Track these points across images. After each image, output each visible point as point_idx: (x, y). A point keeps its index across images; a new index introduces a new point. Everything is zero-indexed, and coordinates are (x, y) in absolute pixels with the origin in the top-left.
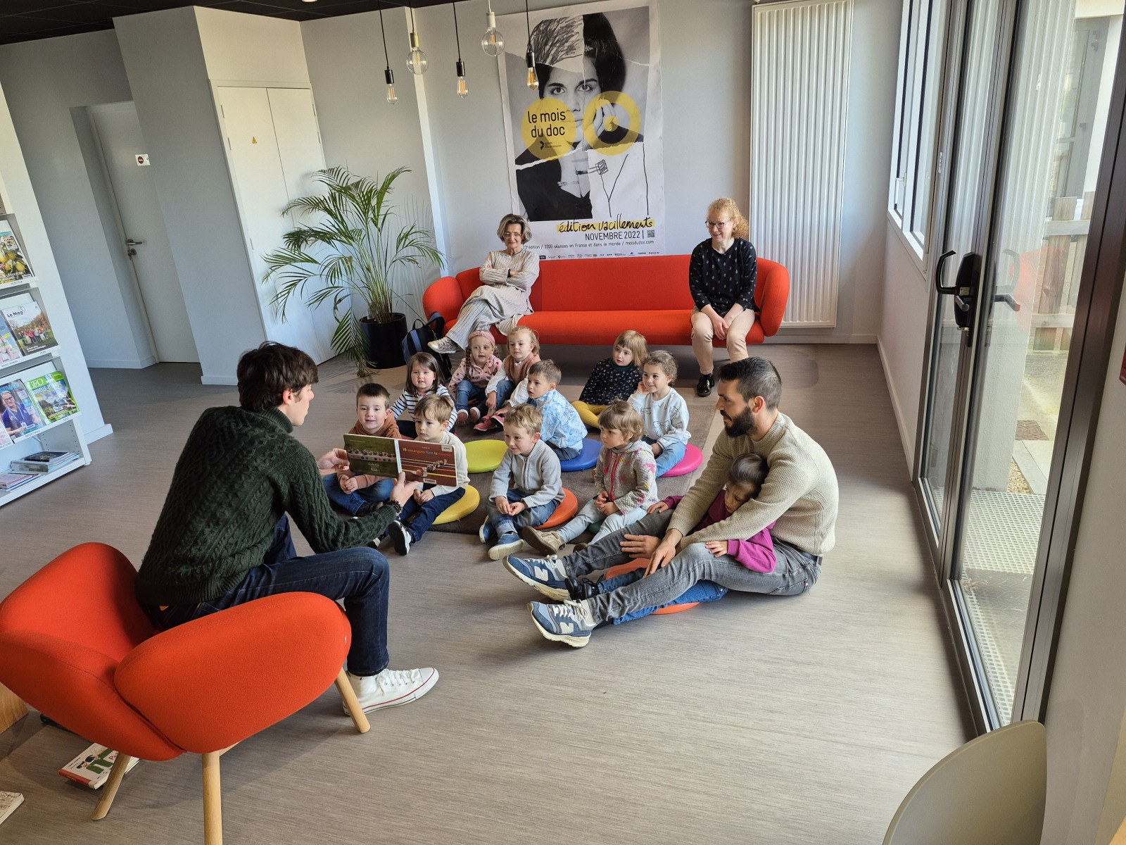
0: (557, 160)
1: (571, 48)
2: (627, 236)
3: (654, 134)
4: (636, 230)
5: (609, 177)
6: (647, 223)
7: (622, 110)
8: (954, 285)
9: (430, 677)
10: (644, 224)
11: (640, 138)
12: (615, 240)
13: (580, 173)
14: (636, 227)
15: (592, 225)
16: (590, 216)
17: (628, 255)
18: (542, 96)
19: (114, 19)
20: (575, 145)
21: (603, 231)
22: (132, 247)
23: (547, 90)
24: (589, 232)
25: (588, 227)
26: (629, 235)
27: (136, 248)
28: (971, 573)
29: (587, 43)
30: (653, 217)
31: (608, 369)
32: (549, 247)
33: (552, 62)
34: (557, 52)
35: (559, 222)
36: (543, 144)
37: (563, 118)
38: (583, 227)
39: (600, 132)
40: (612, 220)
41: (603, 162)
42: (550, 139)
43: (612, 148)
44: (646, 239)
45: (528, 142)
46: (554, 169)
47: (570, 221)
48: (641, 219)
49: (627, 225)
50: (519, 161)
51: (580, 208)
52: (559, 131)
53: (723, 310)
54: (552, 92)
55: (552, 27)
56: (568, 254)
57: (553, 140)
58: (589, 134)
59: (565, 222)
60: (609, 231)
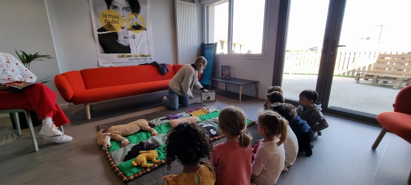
0: (116, 32)
2: (143, 59)
3: (150, 27)
4: (146, 57)
5: (136, 40)
6: (149, 55)
11: (146, 29)
12: (139, 61)
13: (126, 38)
18: (109, 8)
20: (123, 28)
23: (111, 7)
25: (129, 56)
32: (113, 63)
35: (118, 54)
36: (110, 26)
39: (132, 25)
40: (138, 54)
41: (134, 35)
43: (137, 31)
44: (149, 60)
46: (115, 35)
47: (123, 54)
49: (143, 56)
50: (99, 31)
51: (127, 49)
54: (113, 8)
57: (114, 25)
58: (128, 25)
59: (121, 54)
60: (137, 58)
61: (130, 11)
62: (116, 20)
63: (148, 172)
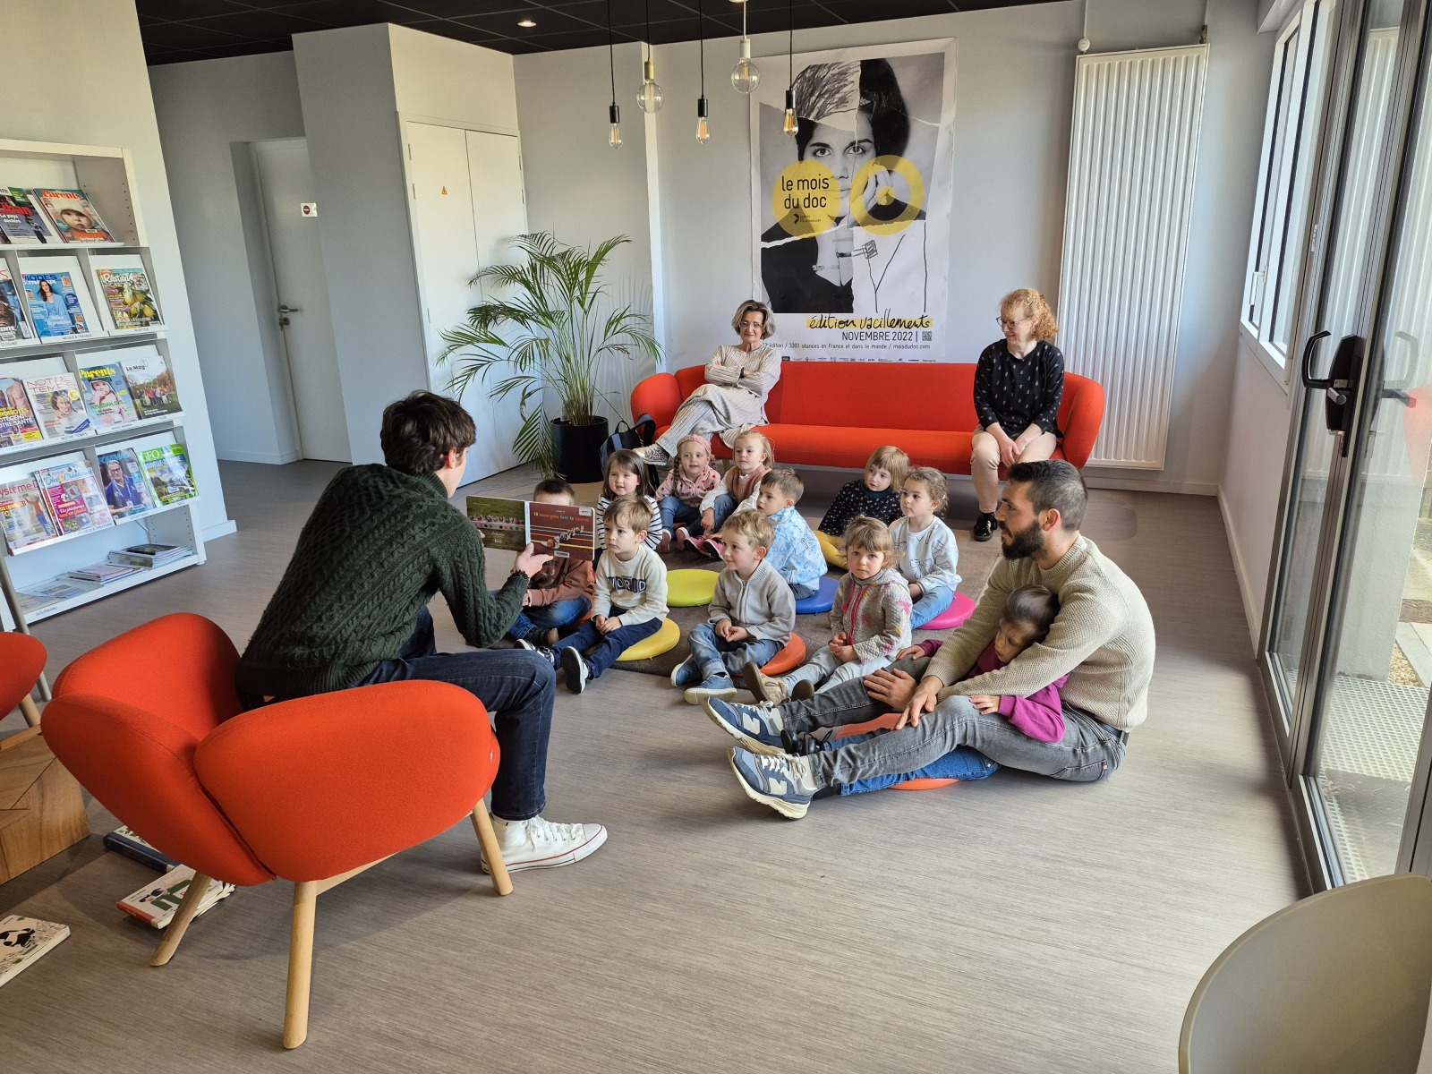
0: (814, 238)
1: (843, 101)
2: (896, 338)
3: (940, 210)
4: (908, 330)
5: (878, 262)
6: (923, 322)
7: (901, 178)
8: (1326, 377)
9: (598, 836)
10: (918, 323)
11: (921, 215)
12: (880, 342)
13: (842, 255)
14: (908, 327)
15: (853, 321)
16: (850, 310)
17: (895, 360)
18: (801, 158)
19: (293, 35)
20: (838, 220)
21: (865, 329)
22: (284, 315)
23: (809, 150)
24: (846, 330)
25: (846, 323)
26: (898, 336)
27: (291, 316)
28: (1332, 775)
29: (863, 95)
30: (930, 315)
31: (857, 494)
32: (795, 346)
33: (818, 117)
34: (825, 105)
35: (810, 316)
36: (798, 218)
37: (826, 186)
38: (841, 323)
39: (871, 206)
40: (877, 317)
41: (872, 243)
42: (807, 212)
43: (885, 226)
44: (921, 342)
45: (779, 214)
46: (809, 249)
47: (824, 315)
48: (916, 318)
49: (897, 324)
50: (767, 237)
51: (840, 299)
52: (820, 202)
53: (1014, 430)
54: (815, 154)
55: (821, 74)
56: (817, 355)
57: (811, 213)
58: (857, 207)
59: (818, 316)
60: (873, 330)
61: (871, 153)
62: (818, 193)
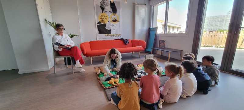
3: (121, 20)
5: (114, 27)
11: (119, 21)
13: (109, 26)
16: (111, 33)
20: (108, 21)
21: (113, 36)
23: (104, 12)
24: (110, 36)
33: (105, 7)
36: (102, 21)
39: (113, 20)
40: (114, 34)
41: (113, 25)
42: (104, 20)
43: (115, 22)
44: (120, 37)
46: (105, 25)
50: (98, 23)
51: (109, 32)
55: (105, 1)
58: (111, 20)
59: (106, 34)
61: (112, 13)
63: (114, 87)
